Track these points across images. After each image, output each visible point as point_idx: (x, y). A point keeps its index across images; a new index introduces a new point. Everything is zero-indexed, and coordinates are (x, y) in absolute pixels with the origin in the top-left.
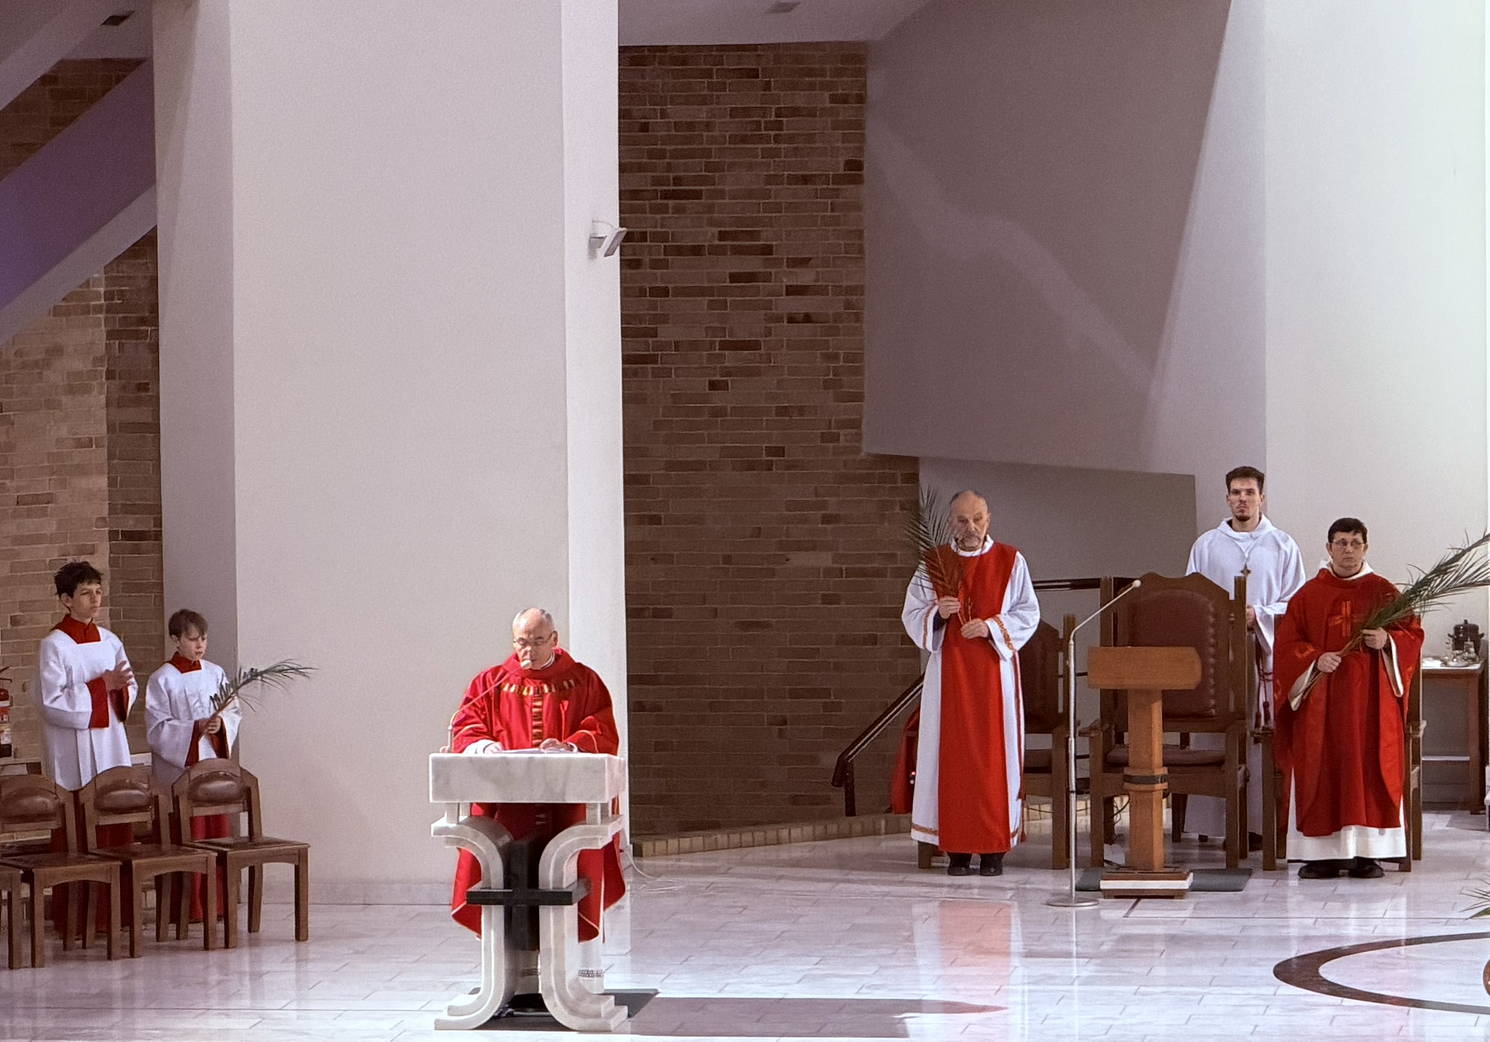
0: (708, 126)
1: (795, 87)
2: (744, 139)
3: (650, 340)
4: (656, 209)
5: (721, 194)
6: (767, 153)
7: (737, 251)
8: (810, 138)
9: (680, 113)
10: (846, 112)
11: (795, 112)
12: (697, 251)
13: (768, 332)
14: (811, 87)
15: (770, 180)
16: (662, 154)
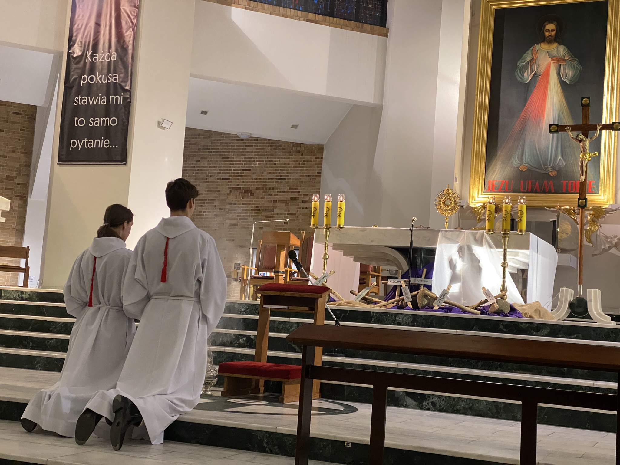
0: (289, 164)
1: (308, 155)
2: (296, 167)
3: (272, 212)
4: (276, 182)
5: (290, 179)
6: (301, 170)
7: (292, 192)
8: (310, 167)
9: (282, 161)
10: (318, 161)
11: (308, 161)
12: (284, 192)
13: (298, 211)
14: (312, 155)
15: (301, 176)
16: (278, 170)
